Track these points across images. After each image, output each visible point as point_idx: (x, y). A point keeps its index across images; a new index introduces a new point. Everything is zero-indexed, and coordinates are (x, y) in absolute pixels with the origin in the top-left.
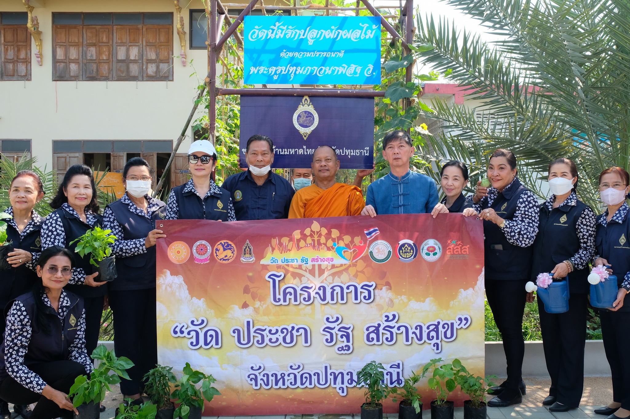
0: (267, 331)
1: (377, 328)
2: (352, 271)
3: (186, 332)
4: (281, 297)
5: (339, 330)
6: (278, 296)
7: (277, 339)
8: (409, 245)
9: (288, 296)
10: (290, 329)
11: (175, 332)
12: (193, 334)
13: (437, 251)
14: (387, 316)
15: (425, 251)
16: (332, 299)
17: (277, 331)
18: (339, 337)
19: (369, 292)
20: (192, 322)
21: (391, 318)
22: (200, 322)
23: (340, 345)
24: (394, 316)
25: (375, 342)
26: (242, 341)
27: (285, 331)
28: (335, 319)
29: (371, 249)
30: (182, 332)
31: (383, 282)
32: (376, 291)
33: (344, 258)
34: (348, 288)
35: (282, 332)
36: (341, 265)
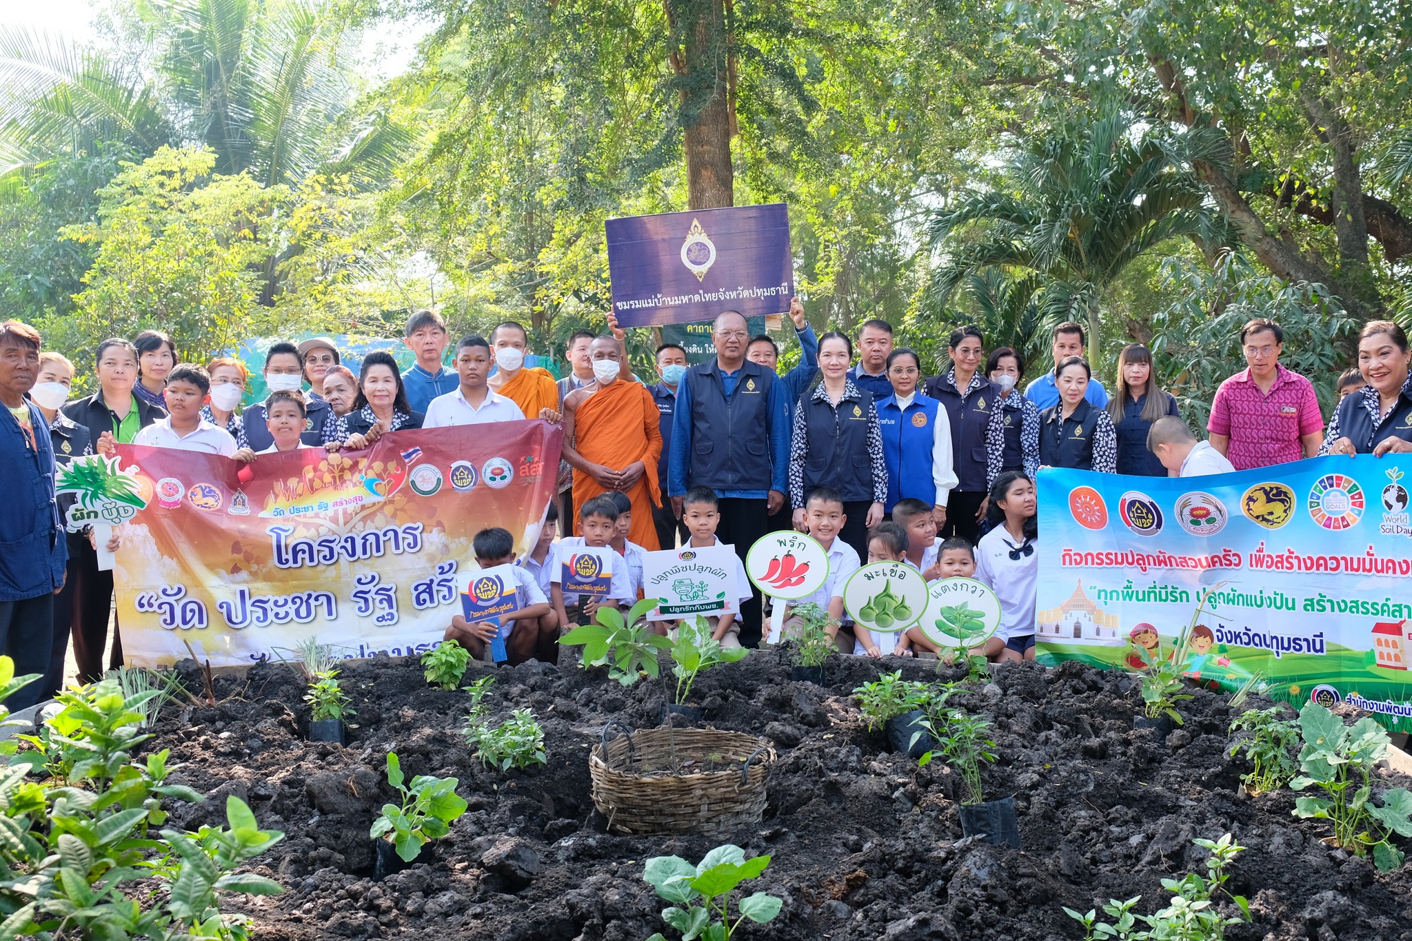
0: (271, 604)
1: (429, 586)
2: (389, 509)
3: (156, 604)
4: (290, 557)
5: (377, 593)
6: (284, 557)
7: (287, 614)
8: (466, 468)
9: (300, 555)
10: (305, 598)
11: (142, 605)
12: (166, 607)
13: (506, 473)
14: (441, 568)
15: (489, 474)
16: (365, 552)
17: (286, 602)
18: (377, 602)
19: (415, 537)
20: (164, 592)
21: (447, 568)
22: (175, 590)
23: (379, 613)
24: (451, 565)
25: (428, 604)
26: (234, 619)
27: (298, 601)
28: (369, 579)
29: (412, 478)
30: (151, 605)
31: (434, 521)
32: (424, 535)
33: (375, 493)
34: (385, 535)
35: (294, 602)
36: (374, 504)
